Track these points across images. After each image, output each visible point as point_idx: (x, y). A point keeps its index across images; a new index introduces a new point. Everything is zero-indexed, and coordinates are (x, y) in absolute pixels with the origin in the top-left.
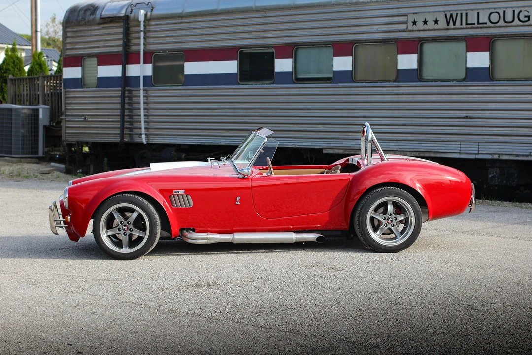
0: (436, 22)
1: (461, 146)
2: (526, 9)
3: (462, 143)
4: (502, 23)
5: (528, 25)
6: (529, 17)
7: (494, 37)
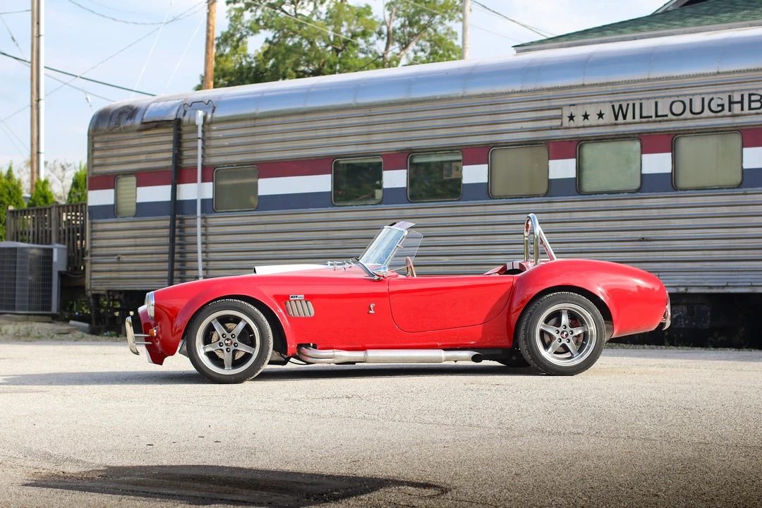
0: (601, 115)
2: (719, 95)
4: (687, 114)
5: (722, 117)
6: (722, 106)
7: (677, 133)
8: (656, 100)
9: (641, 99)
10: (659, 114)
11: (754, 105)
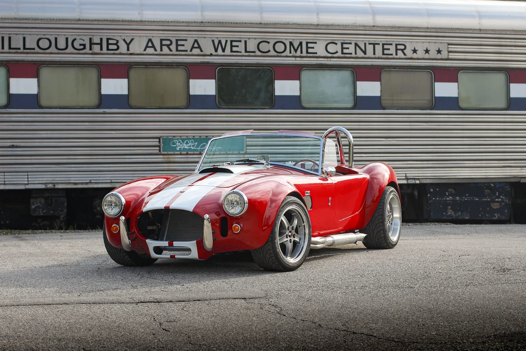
1: (6, 177)
2: (81, 37)
3: (6, 174)
4: (53, 49)
5: (84, 54)
6: (84, 45)
7: (43, 63)
8: (24, 36)
9: (9, 34)
10: (27, 46)
11: (111, 47)
